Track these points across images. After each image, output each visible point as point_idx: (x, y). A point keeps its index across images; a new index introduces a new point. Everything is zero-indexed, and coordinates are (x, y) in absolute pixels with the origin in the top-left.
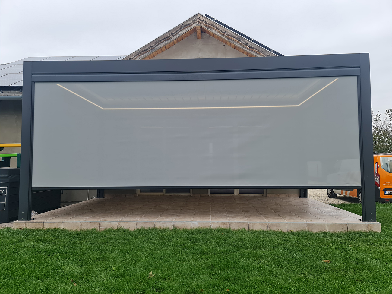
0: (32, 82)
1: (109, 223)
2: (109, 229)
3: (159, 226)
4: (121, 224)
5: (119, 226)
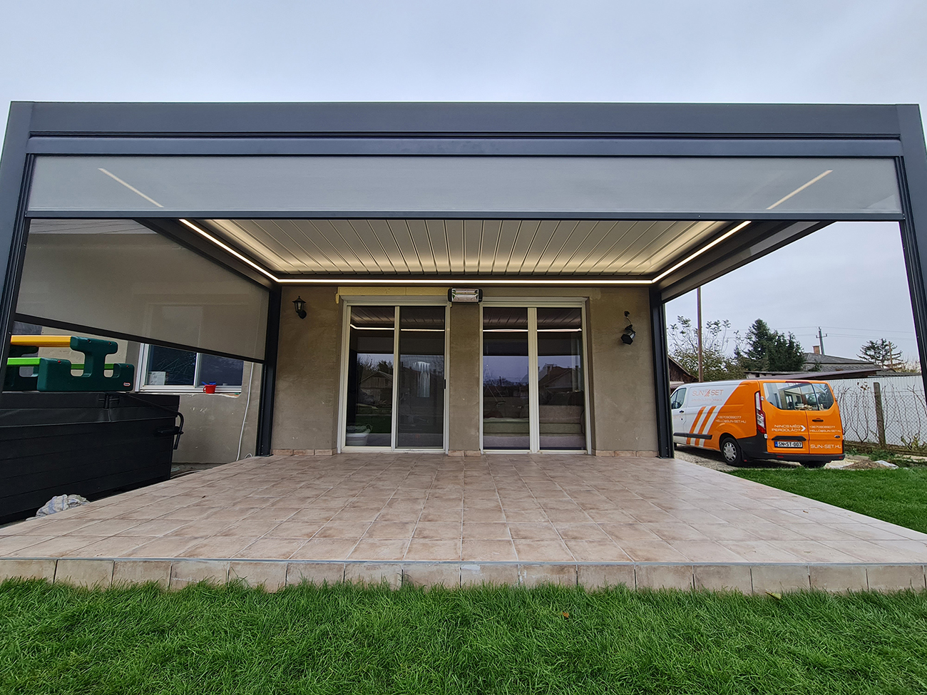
0: (27, 154)
1: (203, 566)
2: (201, 584)
3: (357, 575)
4: (238, 568)
5: (233, 576)
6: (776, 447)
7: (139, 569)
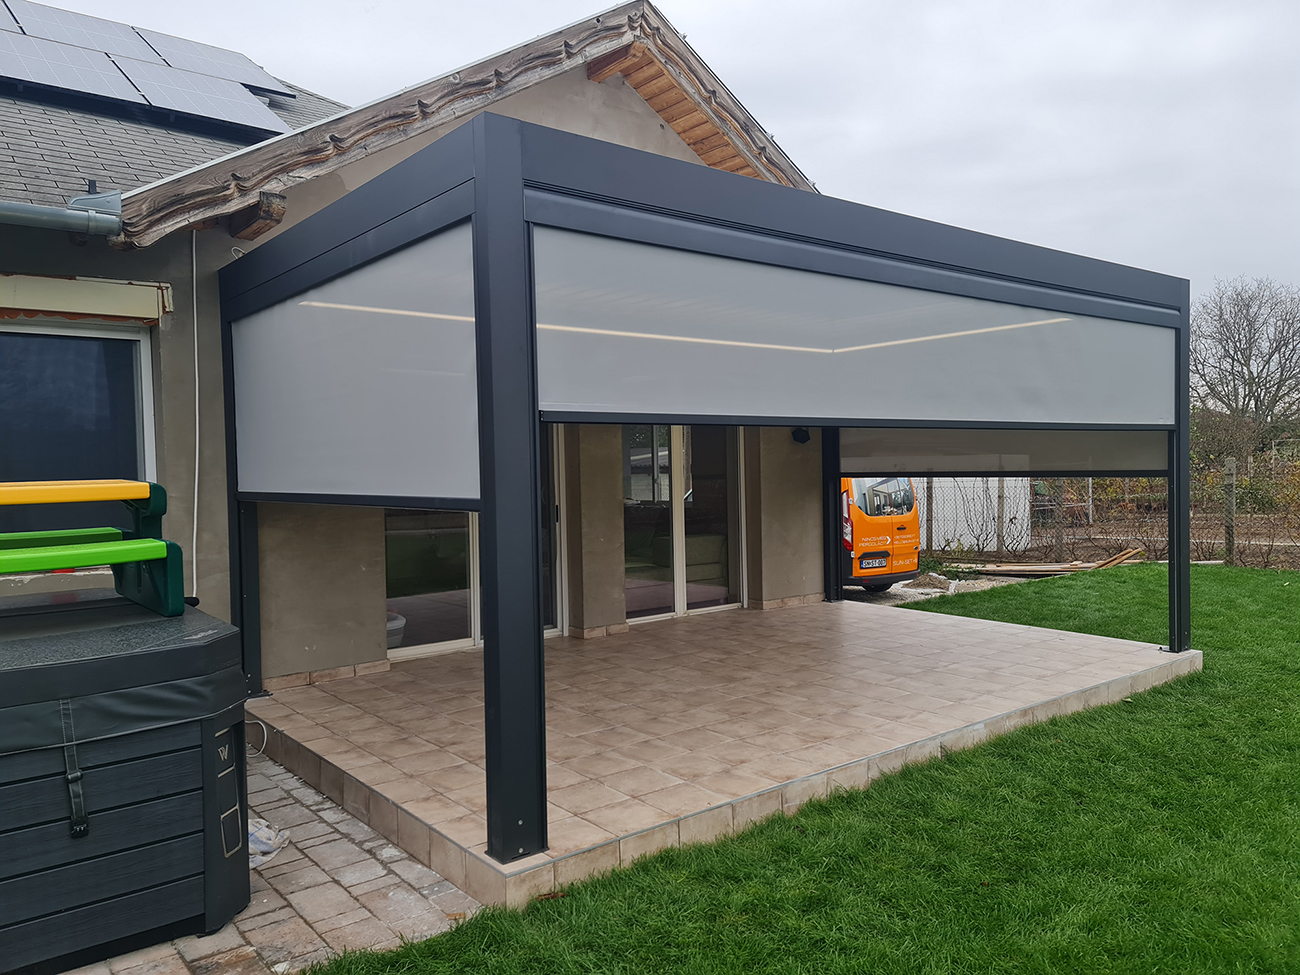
0: (526, 223)
4: (833, 777)
6: (861, 568)
7: (755, 805)
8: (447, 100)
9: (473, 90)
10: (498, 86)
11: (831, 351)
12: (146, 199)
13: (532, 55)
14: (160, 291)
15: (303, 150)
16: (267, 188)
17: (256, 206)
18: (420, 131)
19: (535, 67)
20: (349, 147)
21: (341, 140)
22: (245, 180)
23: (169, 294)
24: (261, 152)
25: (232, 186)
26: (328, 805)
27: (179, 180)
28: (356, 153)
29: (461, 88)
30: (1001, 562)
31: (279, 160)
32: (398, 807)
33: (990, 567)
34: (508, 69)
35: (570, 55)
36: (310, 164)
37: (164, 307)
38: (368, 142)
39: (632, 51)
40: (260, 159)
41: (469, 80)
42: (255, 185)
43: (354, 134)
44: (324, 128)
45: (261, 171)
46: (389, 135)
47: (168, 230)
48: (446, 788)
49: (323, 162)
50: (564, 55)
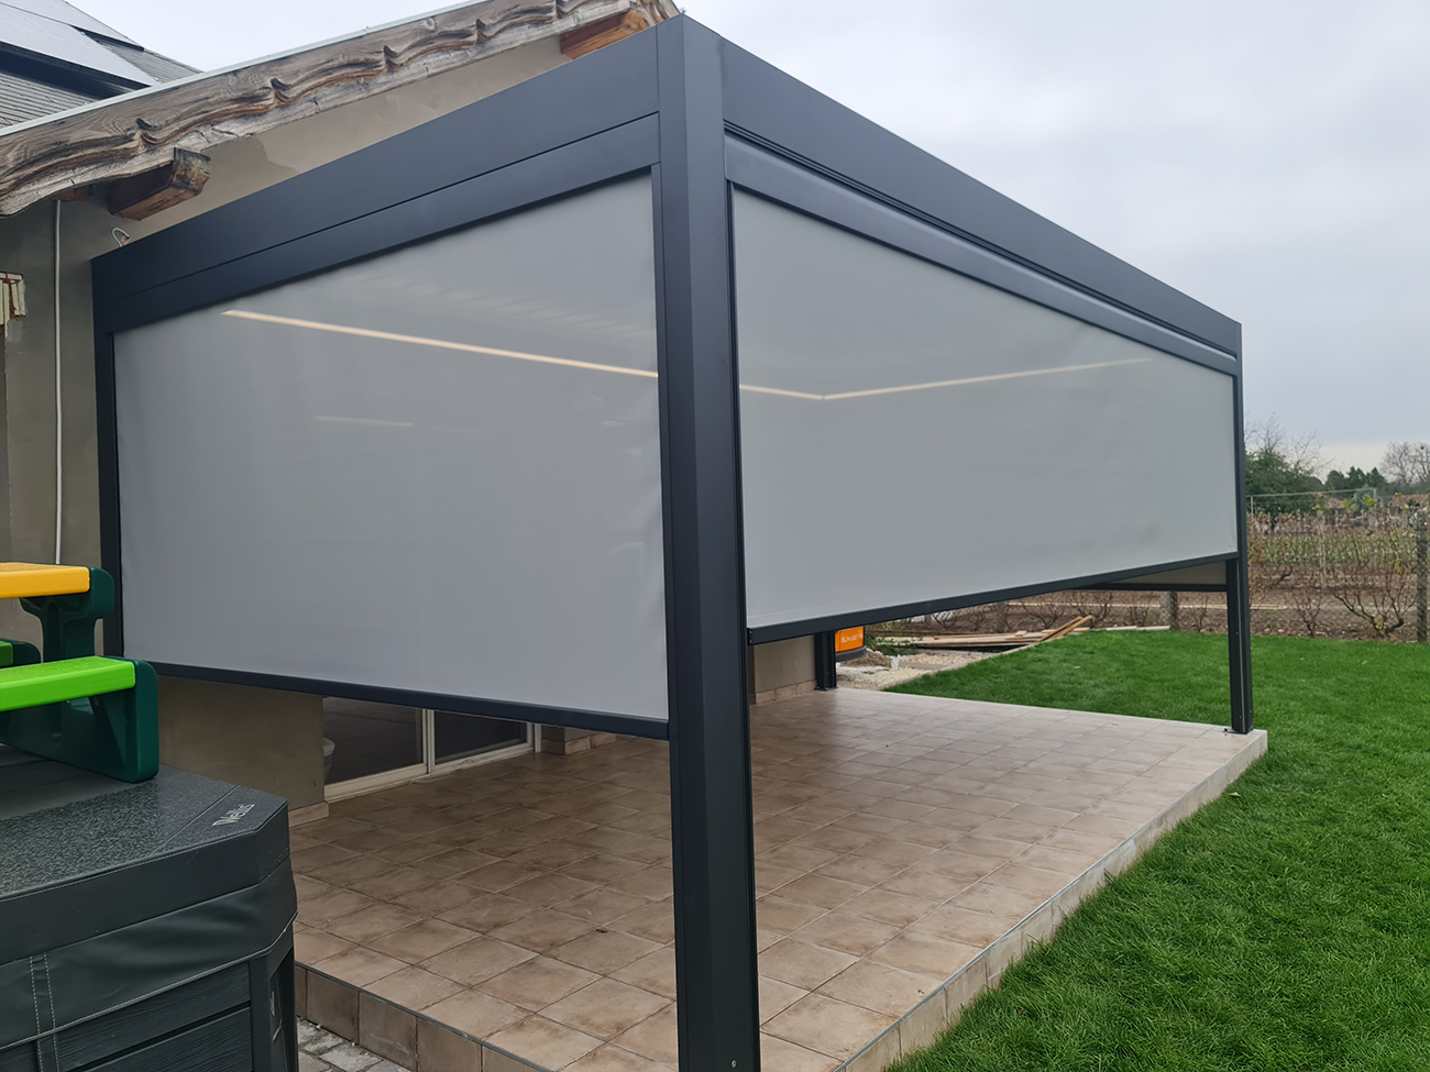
0: (728, 182)
8: (418, 50)
9: (450, 42)
10: (479, 42)
11: (819, 397)
12: (12, 146)
13: (519, 8)
14: (6, 285)
15: (235, 95)
16: (184, 143)
17: (168, 168)
18: (385, 88)
19: (522, 24)
20: (295, 98)
21: (285, 87)
22: (155, 129)
23: (19, 290)
24: (178, 93)
25: (137, 136)
26: (329, 1041)
27: (62, 122)
28: (303, 108)
29: (436, 37)
30: (939, 634)
31: (202, 106)
32: (482, 1044)
33: (928, 640)
34: (492, 21)
35: (561, 15)
36: (243, 116)
37: (12, 309)
38: (319, 94)
39: (627, 21)
40: (176, 102)
41: (446, 29)
42: (168, 138)
43: (302, 81)
44: (263, 68)
45: (178, 119)
46: (346, 88)
47: (44, 193)
48: (537, 1003)
49: (260, 115)
50: (554, 13)
